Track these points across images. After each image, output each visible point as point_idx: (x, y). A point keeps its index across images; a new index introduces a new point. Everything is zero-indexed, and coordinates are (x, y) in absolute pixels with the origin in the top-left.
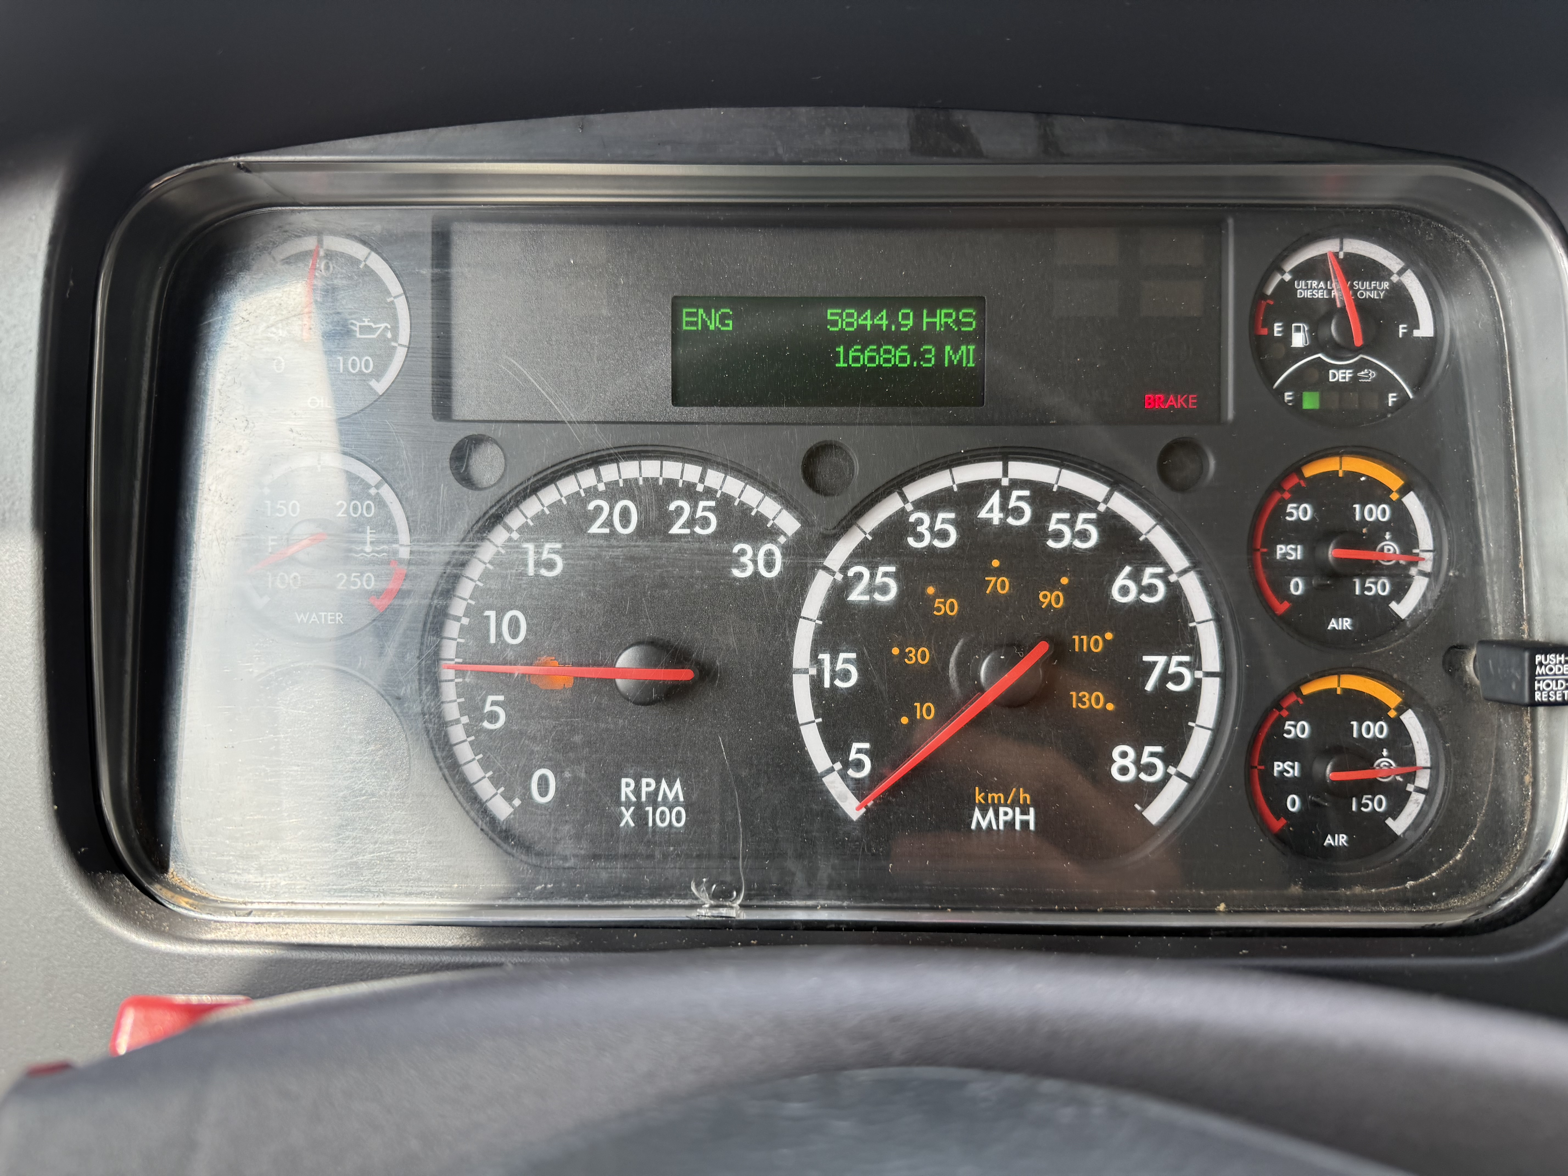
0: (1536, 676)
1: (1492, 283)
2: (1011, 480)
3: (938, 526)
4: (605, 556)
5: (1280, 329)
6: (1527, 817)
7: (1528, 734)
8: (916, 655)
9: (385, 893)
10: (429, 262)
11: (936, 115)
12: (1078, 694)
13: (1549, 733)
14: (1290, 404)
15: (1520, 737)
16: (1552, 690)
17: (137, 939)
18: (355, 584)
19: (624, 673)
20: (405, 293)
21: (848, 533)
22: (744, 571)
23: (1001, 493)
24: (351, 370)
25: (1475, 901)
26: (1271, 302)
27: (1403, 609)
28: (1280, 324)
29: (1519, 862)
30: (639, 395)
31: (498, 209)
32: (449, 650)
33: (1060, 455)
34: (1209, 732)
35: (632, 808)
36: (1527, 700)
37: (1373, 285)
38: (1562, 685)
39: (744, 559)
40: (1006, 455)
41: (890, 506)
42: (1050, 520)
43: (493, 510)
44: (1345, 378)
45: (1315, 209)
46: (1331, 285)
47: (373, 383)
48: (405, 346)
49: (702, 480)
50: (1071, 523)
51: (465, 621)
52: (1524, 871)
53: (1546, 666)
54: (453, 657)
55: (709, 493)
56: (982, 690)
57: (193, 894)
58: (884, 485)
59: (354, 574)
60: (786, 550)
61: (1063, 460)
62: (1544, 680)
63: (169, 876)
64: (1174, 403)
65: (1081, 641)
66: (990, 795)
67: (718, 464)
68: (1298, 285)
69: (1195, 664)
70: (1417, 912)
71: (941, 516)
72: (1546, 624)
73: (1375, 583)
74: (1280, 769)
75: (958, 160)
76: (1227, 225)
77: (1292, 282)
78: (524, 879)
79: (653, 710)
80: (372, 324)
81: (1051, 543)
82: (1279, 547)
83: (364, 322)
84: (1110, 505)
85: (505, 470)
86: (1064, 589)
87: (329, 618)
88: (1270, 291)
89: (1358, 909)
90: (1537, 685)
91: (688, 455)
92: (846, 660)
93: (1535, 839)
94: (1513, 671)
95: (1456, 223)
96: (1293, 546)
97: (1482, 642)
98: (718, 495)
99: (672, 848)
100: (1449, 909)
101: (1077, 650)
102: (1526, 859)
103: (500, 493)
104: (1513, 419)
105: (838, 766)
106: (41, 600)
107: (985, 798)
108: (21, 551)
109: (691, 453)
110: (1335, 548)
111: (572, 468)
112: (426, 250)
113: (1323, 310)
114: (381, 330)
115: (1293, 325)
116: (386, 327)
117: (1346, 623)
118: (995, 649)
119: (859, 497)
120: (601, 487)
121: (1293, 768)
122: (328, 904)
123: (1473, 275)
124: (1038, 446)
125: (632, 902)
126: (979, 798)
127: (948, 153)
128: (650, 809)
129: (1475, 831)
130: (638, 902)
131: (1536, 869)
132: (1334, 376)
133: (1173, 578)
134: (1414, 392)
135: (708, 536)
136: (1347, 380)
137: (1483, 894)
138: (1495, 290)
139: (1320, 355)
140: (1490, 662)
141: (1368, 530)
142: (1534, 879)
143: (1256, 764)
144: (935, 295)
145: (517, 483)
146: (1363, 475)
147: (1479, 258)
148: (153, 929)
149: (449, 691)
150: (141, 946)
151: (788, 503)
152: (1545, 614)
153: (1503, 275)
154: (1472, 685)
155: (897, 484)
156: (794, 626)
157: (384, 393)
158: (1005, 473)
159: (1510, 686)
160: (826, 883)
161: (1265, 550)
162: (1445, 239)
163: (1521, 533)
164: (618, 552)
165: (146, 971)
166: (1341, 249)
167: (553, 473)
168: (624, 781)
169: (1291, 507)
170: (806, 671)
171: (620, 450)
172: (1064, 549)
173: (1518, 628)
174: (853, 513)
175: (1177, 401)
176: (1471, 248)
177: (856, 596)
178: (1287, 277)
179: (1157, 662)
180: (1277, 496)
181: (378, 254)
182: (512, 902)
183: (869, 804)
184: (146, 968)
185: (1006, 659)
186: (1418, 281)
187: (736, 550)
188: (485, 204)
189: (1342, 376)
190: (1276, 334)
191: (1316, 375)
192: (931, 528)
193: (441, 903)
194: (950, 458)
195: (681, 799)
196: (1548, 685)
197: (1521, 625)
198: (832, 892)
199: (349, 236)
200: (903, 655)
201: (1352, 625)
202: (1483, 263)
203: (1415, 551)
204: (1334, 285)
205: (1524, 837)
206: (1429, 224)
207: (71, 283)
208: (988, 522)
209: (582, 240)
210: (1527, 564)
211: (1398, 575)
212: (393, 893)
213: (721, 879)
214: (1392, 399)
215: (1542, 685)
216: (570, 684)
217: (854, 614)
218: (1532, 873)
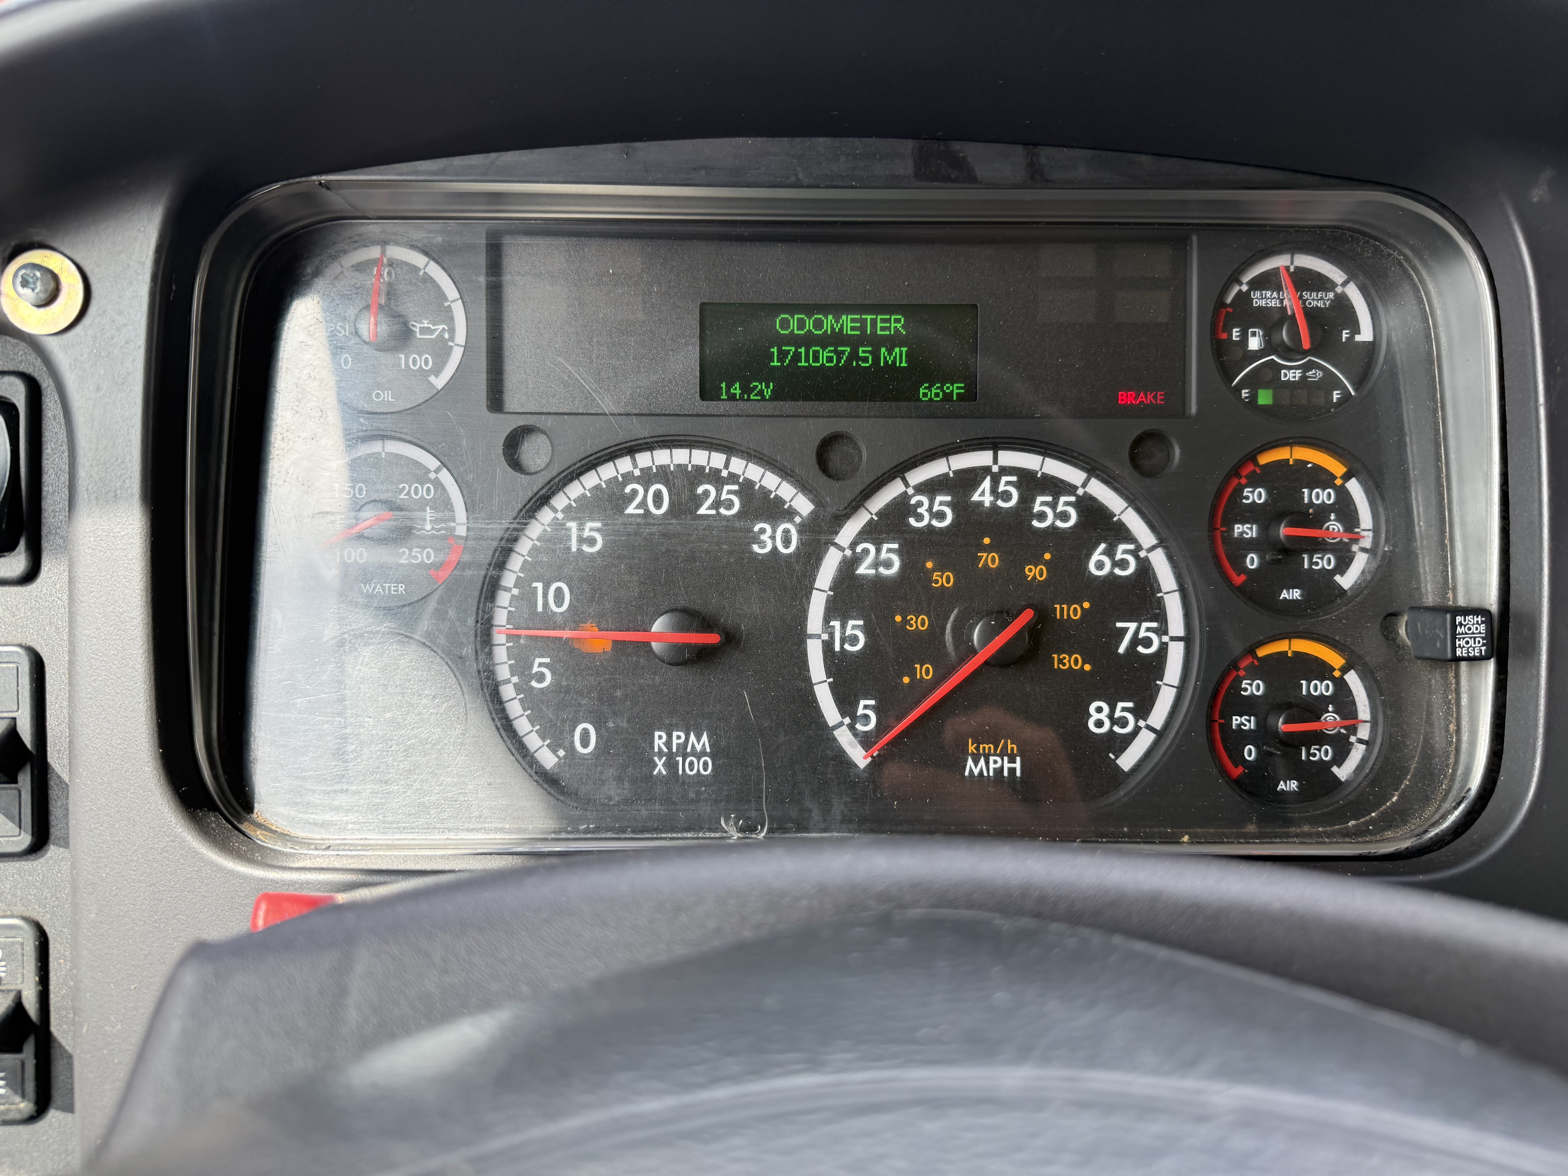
0: (1457, 635)
1: (1423, 294)
2: (1000, 467)
3: (936, 508)
4: (643, 533)
5: (1238, 334)
6: (1452, 760)
7: (1453, 688)
8: (916, 622)
9: (450, 830)
10: (484, 271)
11: (936, 145)
12: (1059, 656)
13: (1470, 686)
14: (1247, 400)
15: (1445, 691)
16: (1471, 646)
17: (234, 866)
18: (416, 557)
19: (658, 637)
20: (461, 298)
21: (858, 512)
22: (764, 547)
23: (992, 477)
24: (412, 367)
25: (1406, 833)
26: (1230, 310)
27: (1347, 581)
28: (1238, 330)
29: (1444, 799)
30: (671, 391)
31: (547, 224)
32: (501, 618)
33: (1044, 445)
34: (1175, 690)
35: (664, 758)
36: (1449, 656)
37: (1319, 295)
38: (1479, 642)
39: (765, 537)
40: (995, 445)
41: (893, 490)
42: (1035, 502)
43: (544, 491)
44: (1295, 377)
45: (1268, 228)
46: (1283, 296)
47: (432, 379)
48: (461, 346)
49: (727, 466)
50: (1053, 505)
51: (515, 592)
52: (1448, 806)
53: (1465, 626)
54: (504, 623)
55: (733, 478)
56: (974, 652)
57: (276, 832)
58: (889, 471)
59: (415, 550)
60: (802, 529)
61: (1046, 449)
62: (1464, 638)
63: (254, 816)
64: (1144, 399)
65: (1062, 609)
66: (981, 746)
67: (742, 452)
68: (1254, 295)
69: (1162, 631)
70: (1356, 843)
71: (939, 499)
72: (1467, 592)
73: (1322, 559)
74: (1238, 722)
75: (956, 185)
76: (1192, 242)
77: (1249, 292)
78: (574, 815)
79: (682, 671)
80: (431, 326)
81: (1035, 523)
82: (1236, 526)
83: (424, 323)
84: (1087, 489)
85: (552, 455)
86: (1046, 563)
87: (393, 589)
88: (1229, 300)
89: (1305, 840)
90: (1458, 643)
91: (716, 445)
92: (854, 626)
93: (1458, 779)
94: (1437, 631)
95: (1391, 241)
96: (1249, 526)
97: (1412, 608)
98: (741, 480)
99: (703, 789)
100: (1383, 840)
101: (1058, 617)
102: (1451, 795)
103: (549, 476)
104: (1440, 414)
105: (847, 720)
106: (149, 568)
107: (977, 748)
108: (132, 524)
109: (718, 442)
110: (1286, 527)
111: (611, 455)
112: (481, 259)
113: (1276, 317)
114: (439, 331)
115: (1250, 330)
116: (444, 329)
117: (1296, 594)
118: (987, 615)
119: (867, 480)
120: (637, 473)
121: (1249, 721)
122: (397, 840)
123: (1407, 287)
124: (1024, 437)
125: (669, 835)
126: (971, 748)
127: (947, 179)
128: (680, 759)
129: (1409, 777)
130: (675, 835)
131: (1459, 804)
132: (1286, 375)
133: (1142, 554)
134: (1356, 390)
135: (734, 516)
136: (1297, 379)
137: (1413, 827)
138: (1425, 300)
139: (1273, 357)
140: (1419, 624)
141: (1314, 510)
142: (1457, 813)
143: (1217, 718)
144: (934, 303)
145: (564, 468)
146: (1309, 463)
147: (1412, 272)
148: (248, 857)
149: (501, 654)
150: (238, 872)
151: (803, 487)
152: (1466, 584)
153: (1431, 286)
154: (1403, 646)
155: (900, 471)
156: (808, 596)
157: (443, 387)
158: (995, 460)
159: (1436, 645)
160: (839, 818)
161: (1224, 529)
162: (1382, 256)
163: (1447, 513)
164: (654, 529)
165: (243, 894)
166: (1292, 263)
167: (595, 459)
168: (657, 734)
169: (1247, 492)
170: (818, 636)
171: (656, 439)
172: (1048, 527)
173: (1444, 596)
174: (863, 494)
175: (1146, 398)
176: (1404, 263)
177: (863, 570)
178: (1245, 288)
179: (1128, 628)
180: (1235, 482)
181: (437, 263)
182: (563, 836)
183: (874, 755)
184: (242, 891)
185: (996, 624)
186: (1358, 292)
187: (756, 528)
188: (535, 219)
189: (1292, 375)
190: (1234, 339)
191: (1270, 375)
192: (930, 509)
193: (500, 837)
194: (946, 448)
195: (708, 750)
196: (1467, 643)
197: (1447, 594)
198: (844, 826)
199: (413, 247)
200: (905, 621)
201: (1301, 595)
202: (1415, 277)
203: (1357, 530)
204: (1285, 295)
205: (1448, 778)
206: (1368, 242)
207: (174, 287)
208: (980, 504)
209: (620, 252)
210: (1452, 540)
211: (1341, 550)
212: (458, 829)
213: (747, 815)
214: (1336, 395)
215: (1462, 643)
216: (609, 647)
217: (863, 585)
218: (1455, 808)
